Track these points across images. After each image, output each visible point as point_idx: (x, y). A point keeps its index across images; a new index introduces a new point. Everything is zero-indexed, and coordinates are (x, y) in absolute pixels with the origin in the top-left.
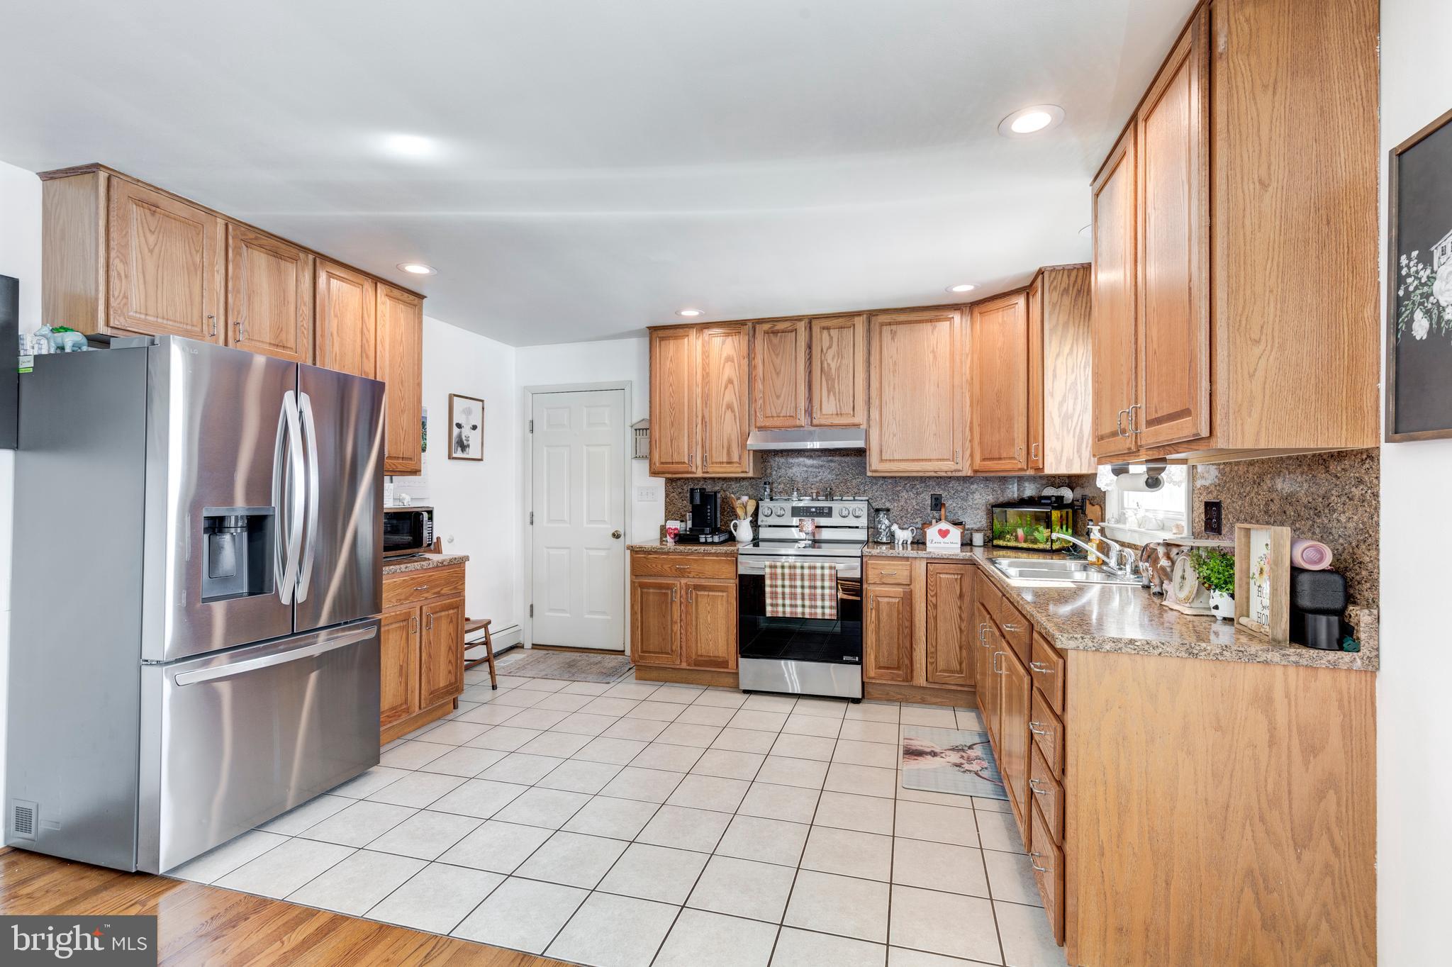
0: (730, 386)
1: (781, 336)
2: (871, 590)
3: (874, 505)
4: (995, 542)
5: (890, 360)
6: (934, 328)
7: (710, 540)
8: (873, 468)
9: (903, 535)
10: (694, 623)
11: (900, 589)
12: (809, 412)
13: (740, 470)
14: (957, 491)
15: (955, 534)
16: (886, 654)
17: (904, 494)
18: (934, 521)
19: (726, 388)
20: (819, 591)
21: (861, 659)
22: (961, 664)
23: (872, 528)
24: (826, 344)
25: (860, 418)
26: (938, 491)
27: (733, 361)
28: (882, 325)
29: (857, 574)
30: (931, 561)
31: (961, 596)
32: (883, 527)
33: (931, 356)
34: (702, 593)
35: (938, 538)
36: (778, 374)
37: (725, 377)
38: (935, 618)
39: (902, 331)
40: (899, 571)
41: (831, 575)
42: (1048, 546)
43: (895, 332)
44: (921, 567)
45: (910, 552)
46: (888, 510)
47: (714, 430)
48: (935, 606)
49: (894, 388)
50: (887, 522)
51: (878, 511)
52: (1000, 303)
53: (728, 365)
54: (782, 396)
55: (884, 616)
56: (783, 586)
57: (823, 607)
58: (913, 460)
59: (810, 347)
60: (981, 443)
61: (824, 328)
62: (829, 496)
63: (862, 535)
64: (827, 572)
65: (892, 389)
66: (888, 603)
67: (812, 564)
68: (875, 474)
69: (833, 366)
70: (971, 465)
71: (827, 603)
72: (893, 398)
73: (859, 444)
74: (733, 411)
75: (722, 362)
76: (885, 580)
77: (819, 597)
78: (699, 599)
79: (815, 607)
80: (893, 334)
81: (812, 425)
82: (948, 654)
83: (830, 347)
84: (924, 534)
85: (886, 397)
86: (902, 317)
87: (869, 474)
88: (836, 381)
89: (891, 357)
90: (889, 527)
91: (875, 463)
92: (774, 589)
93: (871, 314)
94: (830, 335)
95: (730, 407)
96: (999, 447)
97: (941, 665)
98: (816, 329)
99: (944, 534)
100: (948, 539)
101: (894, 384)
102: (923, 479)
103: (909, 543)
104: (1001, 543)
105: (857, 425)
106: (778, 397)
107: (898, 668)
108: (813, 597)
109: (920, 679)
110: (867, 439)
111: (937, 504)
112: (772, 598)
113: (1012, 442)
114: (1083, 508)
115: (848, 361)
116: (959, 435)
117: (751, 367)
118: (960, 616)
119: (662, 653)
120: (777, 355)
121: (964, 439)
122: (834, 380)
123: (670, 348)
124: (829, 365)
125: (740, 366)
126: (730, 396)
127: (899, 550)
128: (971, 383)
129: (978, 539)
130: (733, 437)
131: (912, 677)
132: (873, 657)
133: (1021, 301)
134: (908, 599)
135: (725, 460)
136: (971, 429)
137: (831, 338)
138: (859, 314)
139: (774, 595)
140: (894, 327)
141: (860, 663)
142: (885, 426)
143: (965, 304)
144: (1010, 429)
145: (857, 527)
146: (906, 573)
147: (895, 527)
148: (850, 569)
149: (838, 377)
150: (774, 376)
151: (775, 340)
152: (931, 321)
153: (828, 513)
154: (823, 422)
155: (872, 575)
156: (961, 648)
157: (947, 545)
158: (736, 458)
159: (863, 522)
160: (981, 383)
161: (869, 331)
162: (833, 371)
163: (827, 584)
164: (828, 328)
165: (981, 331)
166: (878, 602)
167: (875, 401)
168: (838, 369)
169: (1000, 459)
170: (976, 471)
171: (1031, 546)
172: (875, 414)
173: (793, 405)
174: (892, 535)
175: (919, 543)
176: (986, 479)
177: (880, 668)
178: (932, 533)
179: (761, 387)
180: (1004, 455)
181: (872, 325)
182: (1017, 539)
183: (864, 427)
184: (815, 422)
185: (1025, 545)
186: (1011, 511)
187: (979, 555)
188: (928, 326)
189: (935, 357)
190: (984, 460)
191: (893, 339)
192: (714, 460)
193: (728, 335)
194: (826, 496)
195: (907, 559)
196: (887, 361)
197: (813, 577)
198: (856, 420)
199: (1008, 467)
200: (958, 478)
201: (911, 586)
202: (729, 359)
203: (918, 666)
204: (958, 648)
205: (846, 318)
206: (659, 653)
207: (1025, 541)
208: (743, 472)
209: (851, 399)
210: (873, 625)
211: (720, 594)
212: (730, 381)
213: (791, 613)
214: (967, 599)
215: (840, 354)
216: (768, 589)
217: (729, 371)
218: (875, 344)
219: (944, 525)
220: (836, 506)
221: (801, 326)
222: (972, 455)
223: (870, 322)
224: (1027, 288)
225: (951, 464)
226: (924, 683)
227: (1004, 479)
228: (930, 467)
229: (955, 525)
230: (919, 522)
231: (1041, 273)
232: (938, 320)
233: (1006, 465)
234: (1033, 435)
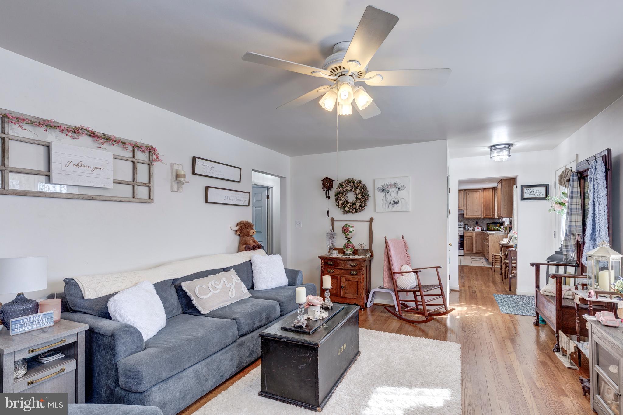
2: (465, 238)
3: (464, 223)
6: (476, 193)
8: (465, 217)
9: (470, 229)
11: (470, 237)
14: (481, 221)
15: (480, 228)
16: (468, 248)
17: (471, 222)
18: (476, 226)
22: (481, 249)
23: (464, 228)
26: (477, 221)
28: (466, 192)
30: (476, 232)
31: (481, 238)
33: (476, 198)
35: (477, 229)
38: (477, 242)
39: (470, 193)
40: (470, 234)
42: (497, 230)
44: (474, 234)
46: (467, 224)
48: (477, 240)
50: (467, 226)
51: (465, 225)
52: (488, 190)
55: (467, 242)
58: (472, 216)
60: (485, 213)
65: (468, 203)
66: (468, 240)
72: (469, 205)
73: (463, 213)
76: (467, 236)
80: (469, 194)
82: (479, 247)
84: (474, 229)
85: (467, 205)
86: (470, 191)
93: (464, 190)
96: (488, 214)
97: (478, 249)
99: (478, 228)
100: (479, 229)
102: (474, 219)
103: (472, 230)
104: (489, 229)
105: (462, 210)
107: (470, 250)
109: (474, 252)
111: (477, 223)
113: (490, 213)
116: (481, 211)
118: (481, 242)
128: (483, 202)
129: (485, 229)
131: (472, 252)
132: (465, 248)
133: (492, 189)
134: (472, 239)
136: (483, 210)
138: (462, 190)
140: (469, 193)
141: (463, 249)
142: (467, 210)
143: (482, 189)
144: (490, 211)
147: (469, 227)
148: (461, 234)
155: (465, 235)
159: (463, 226)
160: (485, 203)
161: (464, 193)
165: (485, 194)
166: (466, 240)
167: (465, 205)
170: (484, 218)
172: (465, 207)
174: (468, 229)
175: (474, 230)
177: (467, 250)
178: (476, 228)
183: (463, 210)
186: (491, 224)
187: (485, 232)
188: (475, 193)
190: (485, 216)
195: (472, 232)
196: (467, 199)
198: (461, 209)
199: (490, 217)
200: (481, 219)
201: (472, 237)
203: (474, 250)
204: (481, 247)
207: (493, 229)
209: (461, 205)
210: (465, 243)
214: (482, 239)
218: (465, 195)
219: (478, 227)
222: (483, 215)
223: (464, 192)
224: (493, 188)
225: (479, 216)
226: (475, 253)
227: (490, 219)
228: (476, 217)
229: (480, 227)
230: (473, 226)
231: (494, 187)
232: (477, 191)
233: (489, 217)
234: (493, 212)
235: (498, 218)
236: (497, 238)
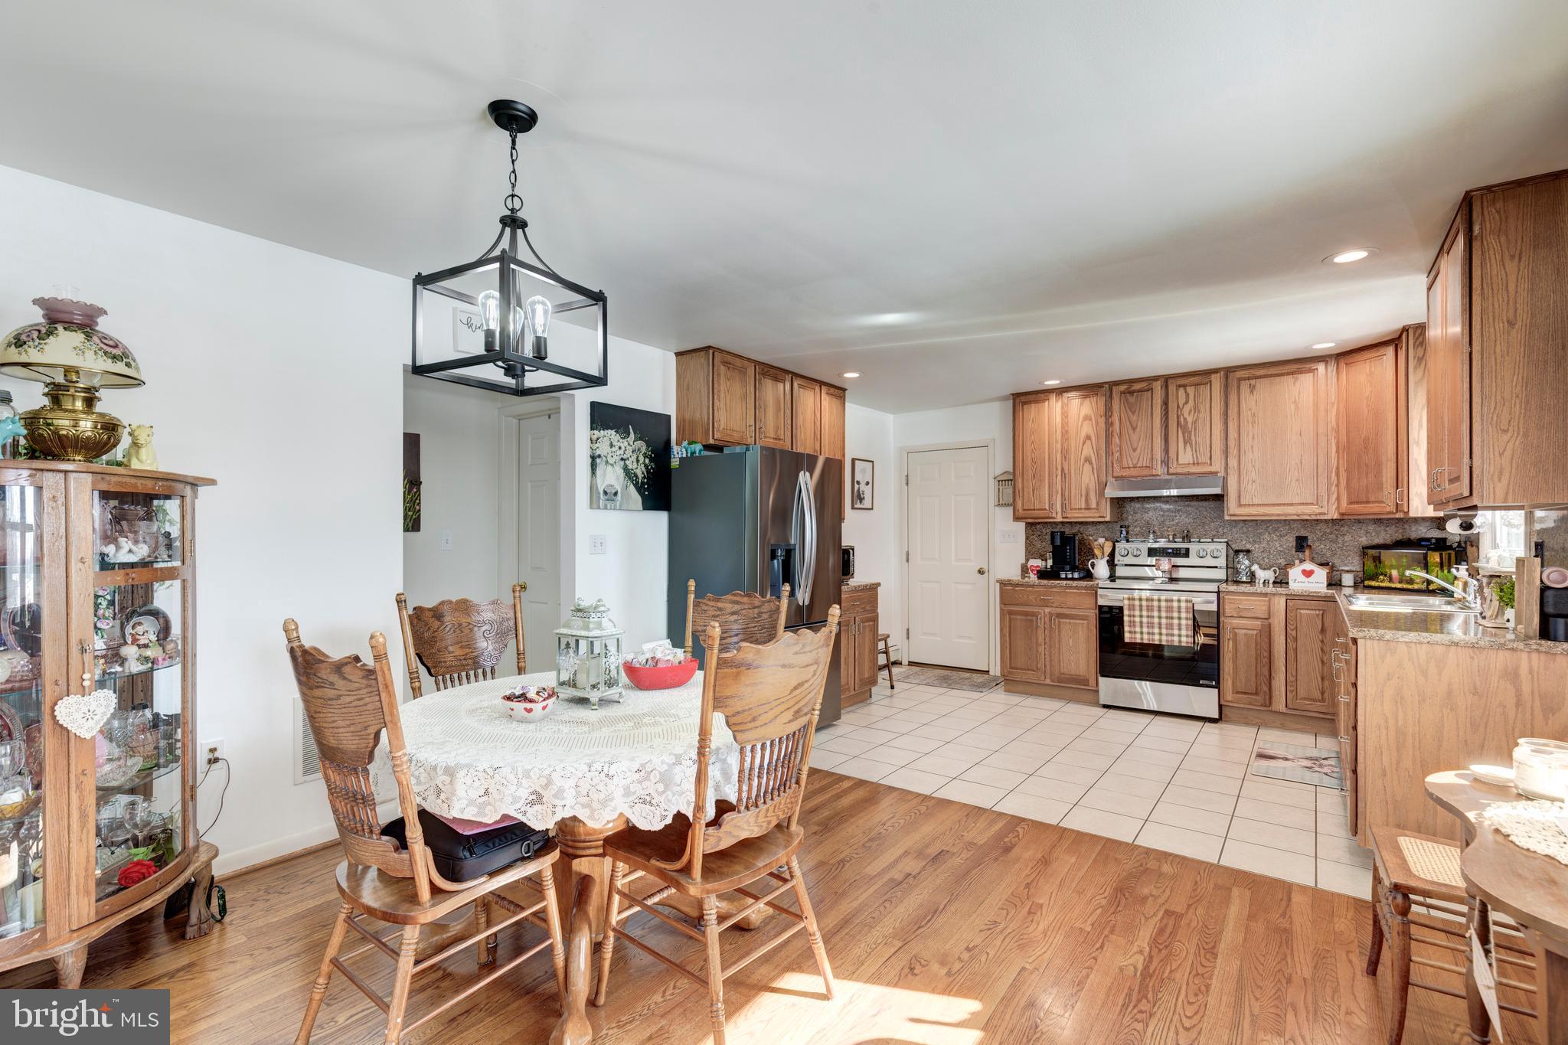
0: (1088, 442)
1: (1137, 396)
2: (1229, 622)
3: (1233, 546)
4: (1367, 583)
5: (1249, 413)
6: (1297, 380)
7: (1070, 576)
8: (1232, 512)
9: (1267, 575)
10: (1057, 645)
11: (1259, 623)
12: (1166, 462)
13: (1098, 515)
14: (1325, 533)
15: (1321, 575)
16: (1243, 679)
17: (1266, 536)
18: (1297, 562)
19: (1084, 443)
20: (1176, 622)
21: (1218, 683)
22: (1323, 694)
23: (1232, 568)
24: (1182, 400)
25: (1217, 466)
26: (1303, 533)
27: (1091, 420)
28: (1240, 380)
29: (1214, 607)
30: (1291, 598)
31: (1323, 630)
32: (1243, 567)
33: (1293, 407)
34: (1064, 620)
35: (1303, 578)
36: (1134, 429)
37: (1083, 435)
38: (1296, 650)
39: (1262, 385)
40: (1259, 606)
41: (1187, 608)
42: (1424, 587)
43: (1254, 386)
44: (1280, 604)
45: (1271, 589)
46: (1248, 551)
47: (1073, 481)
48: (1296, 639)
49: (1253, 438)
50: (1247, 562)
51: (1237, 552)
52: (1366, 355)
53: (1086, 423)
54: (1139, 449)
55: (1241, 646)
56: (1141, 616)
57: (1180, 636)
58: (1274, 505)
59: (1166, 403)
60: (1348, 487)
61: (1180, 386)
62: (1187, 538)
63: (1221, 574)
64: (1183, 605)
65: (1251, 439)
66: (1246, 635)
67: (1169, 598)
68: (1233, 518)
69: (1190, 420)
70: (1338, 508)
71: (1184, 632)
72: (1252, 447)
73: (1217, 491)
74: (1091, 463)
75: (1081, 419)
76: (1241, 614)
77: (1176, 627)
78: (1062, 626)
79: (1173, 635)
80: (1252, 388)
81: (1168, 474)
82: (1309, 683)
83: (1187, 402)
84: (1287, 575)
85: (1245, 445)
86: (1262, 372)
87: (1227, 518)
88: (1193, 433)
89: (1250, 409)
90: (1250, 567)
91: (1232, 507)
92: (1132, 619)
93: (1228, 371)
94: (1186, 392)
95: (1088, 460)
96: (1367, 491)
97: (1302, 693)
98: (1172, 388)
99: (1308, 574)
100: (1312, 578)
101: (1253, 435)
102: (1287, 522)
103: (1271, 582)
104: (1373, 583)
105: (1215, 473)
106: (1135, 450)
107: (1256, 694)
108: (1170, 626)
109: (1279, 704)
110: (1225, 486)
111: (1301, 544)
112: (1130, 626)
113: (1380, 487)
114: (1465, 549)
115: (1204, 414)
116: (1323, 480)
117: (1109, 424)
118: (1322, 650)
119: (1028, 670)
120: (1133, 413)
121: (1329, 485)
122: (1190, 433)
123: (1031, 411)
124: (1185, 419)
125: (1097, 423)
126: (1088, 450)
127: (1259, 587)
128: (1337, 431)
129: (1348, 579)
130: (1090, 486)
131: (1271, 703)
132: (1230, 683)
133: (1391, 351)
134: (1267, 632)
135: (1083, 506)
136: (1337, 474)
137: (1188, 395)
138: (1216, 371)
139: (1132, 624)
140: (1252, 382)
141: (1217, 686)
142: (1243, 472)
143: (1330, 356)
144: (1378, 473)
145: (1216, 567)
146: (1265, 608)
147: (1255, 567)
148: (1206, 603)
149: (1195, 429)
150: (1131, 432)
151: (1132, 399)
152: (1292, 373)
153: (1186, 554)
154: (1179, 470)
155: (1229, 609)
156: (1323, 679)
157: (1311, 585)
158: (1094, 505)
159: (1222, 561)
160: (1348, 433)
161: (1226, 386)
162: (1190, 425)
163: (1183, 615)
164: (1184, 386)
165: (1347, 380)
166: (1236, 634)
167: (1233, 451)
168: (1195, 422)
169: (1368, 502)
170: (1343, 514)
171: (1405, 586)
172: (1233, 462)
173: (1149, 456)
174: (1253, 575)
175: (1281, 582)
176: (1359, 521)
177: (1238, 693)
178: (1295, 574)
179: (1118, 441)
180: (1372, 499)
181: (1230, 381)
182: (1391, 580)
183: (1222, 474)
184: (1171, 471)
185: (1399, 586)
186: (1385, 555)
188: (1289, 379)
189: (1297, 408)
190: (1351, 503)
191: (1252, 392)
192: (1073, 507)
193: (1086, 397)
194: (1183, 538)
195: (1266, 595)
196: (1246, 414)
197: (1169, 609)
198: (1213, 469)
199: (1379, 510)
200: (1326, 521)
201: (1270, 621)
202: (1087, 418)
203: (1277, 693)
204: (1319, 679)
205: (1201, 377)
206: (1025, 670)
207: (1400, 582)
208: (1100, 517)
209: (1208, 449)
210: (1230, 654)
211: (1082, 622)
212: (1088, 437)
213: (1149, 639)
215: (1196, 409)
216: (1126, 619)
217: (1087, 429)
218: (1233, 398)
219: (1308, 566)
220: (1193, 547)
221: (1157, 386)
222: (1338, 499)
223: (1227, 378)
224: (1395, 341)
225: (1315, 509)
226: (1282, 709)
227: (1378, 521)
228: (1291, 512)
229: (1321, 565)
230: (1282, 562)
231: (1405, 330)
232: (1300, 372)
233: (1373, 508)
234: (1400, 480)
235: (1430, 512)
236: (1425, 673)
